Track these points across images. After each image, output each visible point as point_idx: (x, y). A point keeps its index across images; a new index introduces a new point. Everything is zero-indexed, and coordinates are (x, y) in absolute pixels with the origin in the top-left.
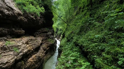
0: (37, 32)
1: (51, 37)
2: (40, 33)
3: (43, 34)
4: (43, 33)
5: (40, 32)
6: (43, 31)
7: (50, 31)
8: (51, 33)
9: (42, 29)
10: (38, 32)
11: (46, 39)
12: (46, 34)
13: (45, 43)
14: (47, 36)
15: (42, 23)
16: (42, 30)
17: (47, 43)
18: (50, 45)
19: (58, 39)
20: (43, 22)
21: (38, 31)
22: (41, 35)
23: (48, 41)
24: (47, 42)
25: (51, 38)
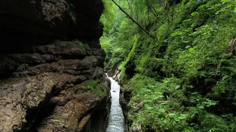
0: (32, 52)
1: (95, 74)
2: (48, 57)
3: (67, 62)
4: (65, 57)
5: (51, 53)
6: (67, 51)
7: (93, 54)
8: (95, 60)
9: (64, 44)
10: (41, 53)
11: (79, 82)
12: (77, 61)
13: (69, 100)
14: (81, 70)
15: (58, 15)
16: (63, 47)
17: (79, 101)
18: (92, 104)
19: (112, 76)
20: (65, 14)
21: (42, 48)
22: (54, 65)
23: (86, 91)
24: (80, 95)
25: (95, 79)
